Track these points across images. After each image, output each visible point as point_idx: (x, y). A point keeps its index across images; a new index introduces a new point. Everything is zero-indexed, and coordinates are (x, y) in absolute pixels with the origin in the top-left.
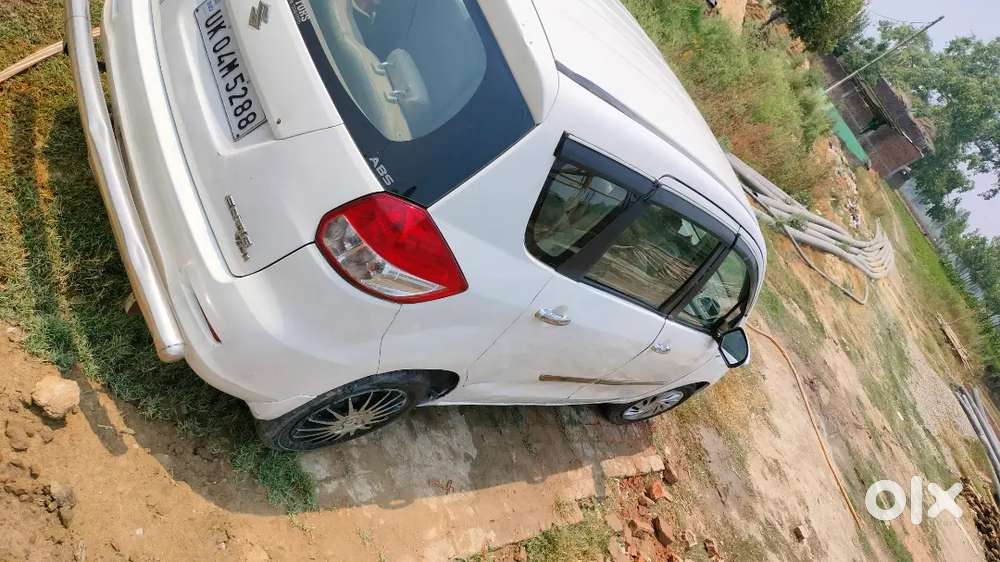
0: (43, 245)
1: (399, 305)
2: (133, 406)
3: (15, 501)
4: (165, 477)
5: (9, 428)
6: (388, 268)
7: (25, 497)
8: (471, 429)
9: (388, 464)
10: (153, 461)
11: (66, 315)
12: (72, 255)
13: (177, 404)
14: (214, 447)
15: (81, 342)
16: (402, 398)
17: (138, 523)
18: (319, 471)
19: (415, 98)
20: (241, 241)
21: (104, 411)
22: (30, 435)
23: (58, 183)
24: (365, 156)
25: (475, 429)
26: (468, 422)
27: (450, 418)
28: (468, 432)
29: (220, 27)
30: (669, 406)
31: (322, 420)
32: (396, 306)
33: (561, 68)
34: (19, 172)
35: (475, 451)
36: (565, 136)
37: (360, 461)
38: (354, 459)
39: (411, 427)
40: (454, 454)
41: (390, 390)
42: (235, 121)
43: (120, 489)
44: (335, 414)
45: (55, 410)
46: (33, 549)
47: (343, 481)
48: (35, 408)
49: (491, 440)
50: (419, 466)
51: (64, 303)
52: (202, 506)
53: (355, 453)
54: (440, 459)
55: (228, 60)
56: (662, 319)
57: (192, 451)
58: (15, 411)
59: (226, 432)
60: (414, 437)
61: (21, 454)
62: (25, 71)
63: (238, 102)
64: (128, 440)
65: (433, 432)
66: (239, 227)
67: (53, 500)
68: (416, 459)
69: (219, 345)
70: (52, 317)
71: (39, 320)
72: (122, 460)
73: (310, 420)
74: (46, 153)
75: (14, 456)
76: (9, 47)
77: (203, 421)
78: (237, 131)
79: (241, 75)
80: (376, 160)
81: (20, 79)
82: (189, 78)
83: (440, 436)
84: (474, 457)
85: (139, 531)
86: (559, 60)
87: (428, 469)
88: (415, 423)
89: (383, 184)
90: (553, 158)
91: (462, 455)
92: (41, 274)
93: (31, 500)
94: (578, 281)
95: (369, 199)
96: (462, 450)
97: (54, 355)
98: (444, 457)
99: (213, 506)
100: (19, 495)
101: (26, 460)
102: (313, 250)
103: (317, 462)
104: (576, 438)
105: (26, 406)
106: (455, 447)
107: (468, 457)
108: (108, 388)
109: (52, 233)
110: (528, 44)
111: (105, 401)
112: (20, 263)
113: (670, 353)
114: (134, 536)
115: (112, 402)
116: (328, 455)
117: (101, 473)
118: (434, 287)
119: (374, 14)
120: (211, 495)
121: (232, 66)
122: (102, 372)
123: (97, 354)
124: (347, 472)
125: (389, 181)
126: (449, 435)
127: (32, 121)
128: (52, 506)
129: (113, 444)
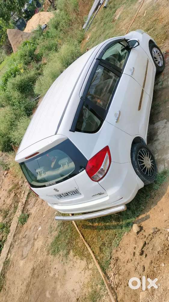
0: (109, 226)
1: (112, 162)
2: (142, 211)
3: (153, 240)
4: (156, 207)
5: (140, 238)
6: (102, 167)
7: (152, 238)
8: (159, 121)
9: (164, 148)
10: (152, 209)
11: (124, 223)
12: (112, 220)
13: (143, 201)
14: (153, 194)
15: (128, 221)
16: (141, 151)
17: (163, 214)
18: (162, 168)
19: (67, 161)
20: (100, 194)
21: (142, 218)
22: (143, 234)
23: (98, 221)
24: (79, 173)
25: (159, 120)
26: (157, 122)
27: (156, 127)
28: (160, 122)
29: (60, 195)
30: (158, 51)
31: (145, 171)
32: (112, 163)
33: (56, 134)
34: (96, 229)
35: (165, 120)
36: (70, 131)
37: (162, 156)
38: (161, 158)
39: (156, 140)
40: (165, 127)
41: (138, 155)
42: (77, 194)
43: (156, 217)
44: (144, 167)
45: (138, 229)
46: (160, 238)
47: (165, 161)
48: (138, 233)
49: (163, 114)
50: (166, 138)
51: (121, 223)
52: (163, 199)
53: (160, 157)
54: (165, 132)
55: (66, 195)
56: (123, 74)
57: (153, 199)
58: (138, 237)
59: (150, 191)
60: (158, 139)
61: (146, 237)
62: (77, 226)
63: (74, 193)
64: (148, 214)
65: (158, 134)
66: (98, 194)
67: (154, 232)
68: (164, 139)
69: (123, 198)
70: (123, 226)
71: (124, 229)
72: (151, 216)
73: (145, 174)
74: (92, 223)
75: (146, 238)
76: (73, 228)
77: (147, 196)
78: (79, 194)
79: (69, 192)
80: (79, 171)
81: (79, 227)
82: (71, 201)
83: (159, 131)
84: (166, 121)
85: (164, 215)
86: (54, 134)
87: (167, 136)
88: (155, 139)
89: (84, 170)
90: (75, 132)
91: (165, 124)
92: (115, 227)
93: (153, 236)
94: (108, 112)
95: (87, 172)
96: (164, 124)
97: (130, 226)
98: (164, 131)
99: (164, 197)
100: (152, 239)
101: (147, 236)
102: (99, 182)
103: (160, 168)
104: (167, 83)
105: (138, 234)
106: (163, 127)
107: (166, 123)
108: (138, 216)
109: (107, 224)
110: (52, 142)
111: (140, 217)
112: (112, 231)
113: (134, 67)
114: (165, 216)
115: (140, 216)
116: (159, 165)
117: (153, 221)
118: (107, 154)
119: (56, 157)
120: (162, 197)
121: (67, 194)
122: (134, 217)
123: (131, 218)
124: (164, 160)
125: (83, 169)
126: (159, 128)
127: (86, 225)
128: (155, 233)
129: (148, 217)
